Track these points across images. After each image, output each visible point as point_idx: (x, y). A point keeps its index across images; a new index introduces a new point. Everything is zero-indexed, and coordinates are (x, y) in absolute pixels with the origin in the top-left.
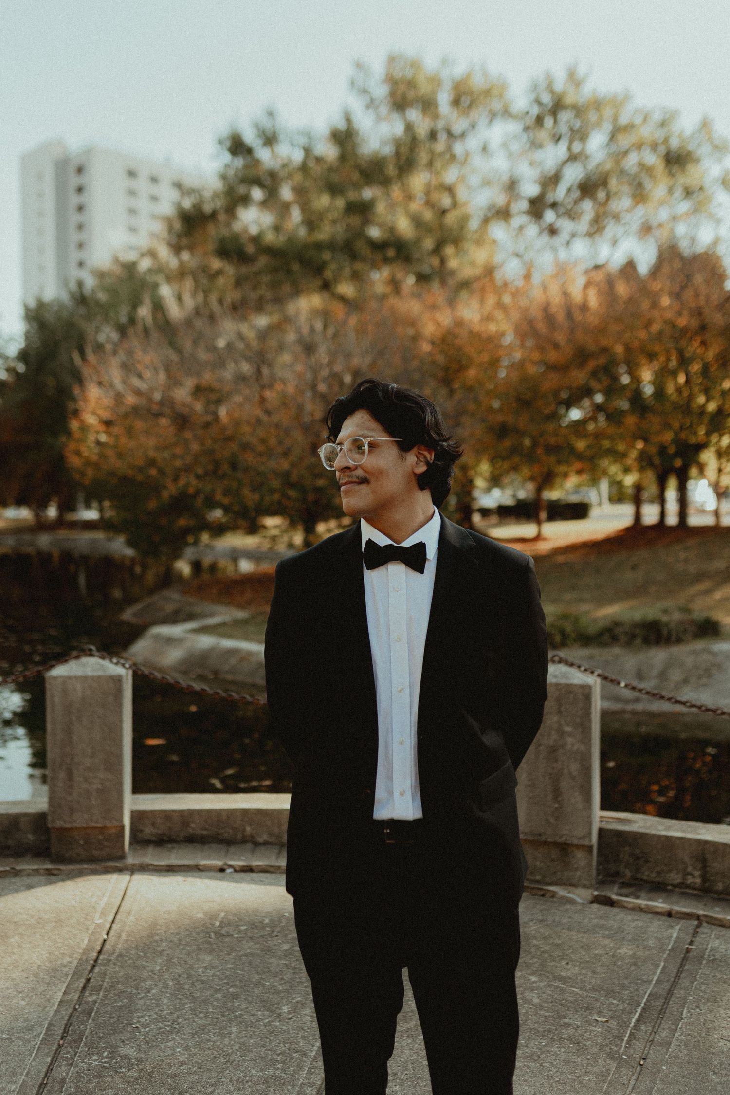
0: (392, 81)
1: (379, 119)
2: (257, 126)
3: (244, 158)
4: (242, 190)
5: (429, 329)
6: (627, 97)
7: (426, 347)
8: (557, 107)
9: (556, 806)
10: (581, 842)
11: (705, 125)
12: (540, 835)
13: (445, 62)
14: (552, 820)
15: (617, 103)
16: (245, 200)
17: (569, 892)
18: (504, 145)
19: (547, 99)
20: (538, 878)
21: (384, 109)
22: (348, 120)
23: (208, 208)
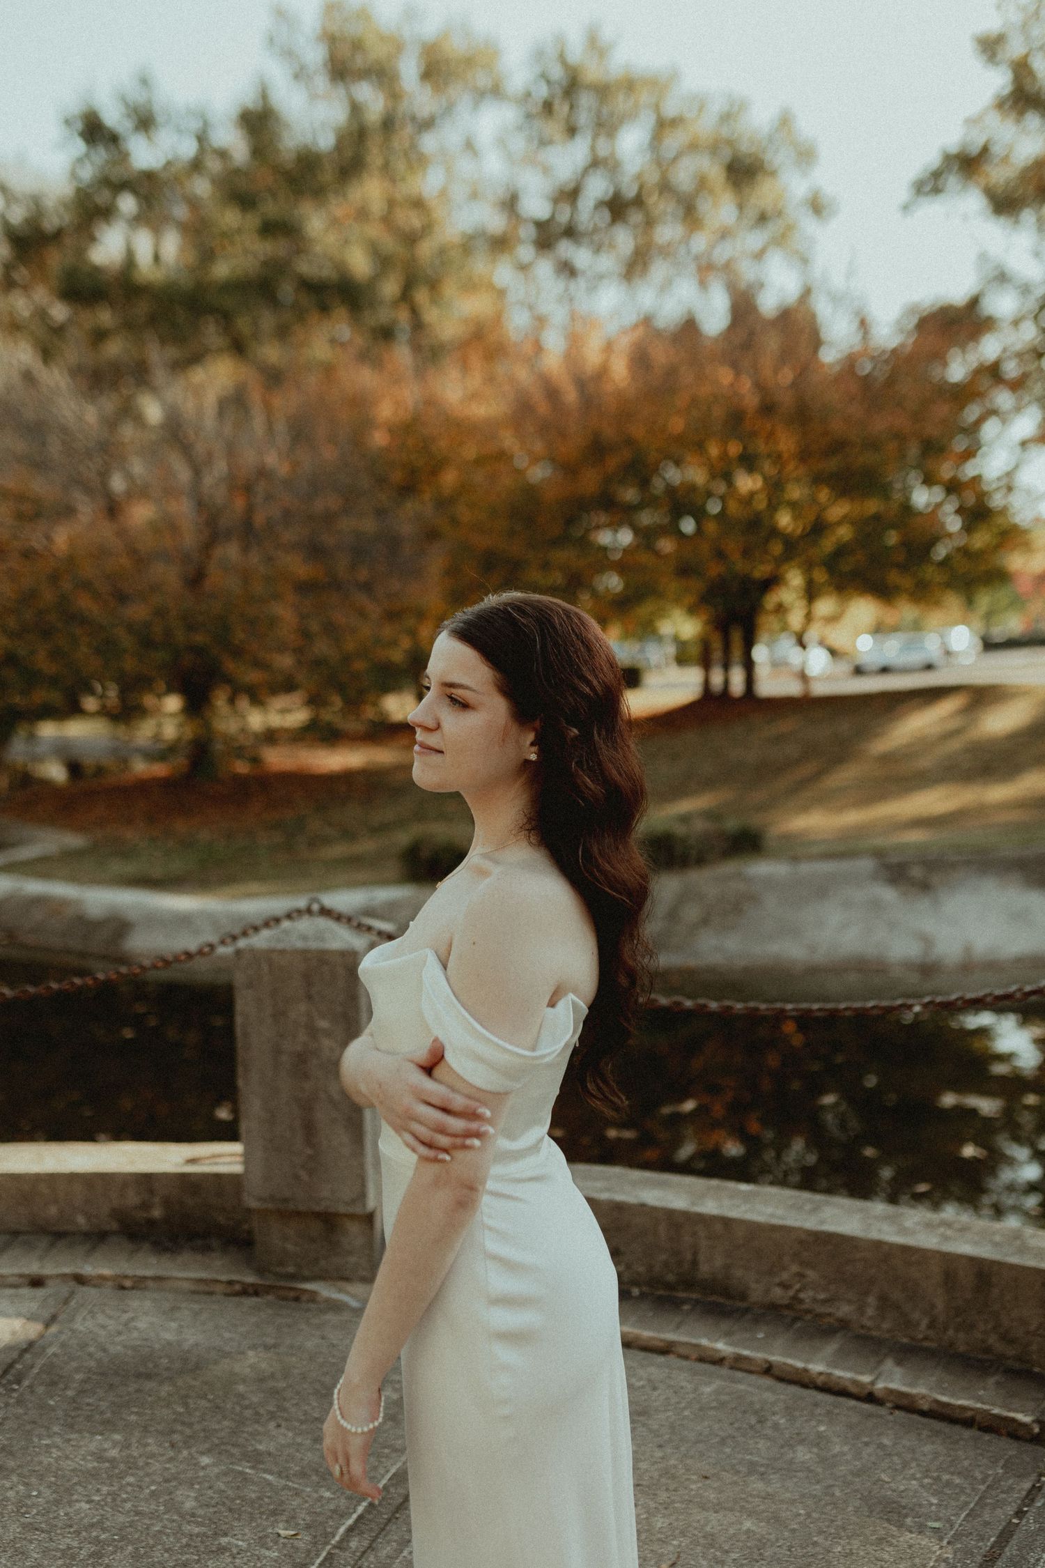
0: (331, 39)
1: (313, 97)
2: (123, 99)
3: (107, 149)
4: (103, 197)
5: (385, 411)
6: (674, 76)
7: (379, 439)
8: (572, 85)
9: (309, 1151)
10: (351, 1210)
11: (785, 121)
12: (286, 1200)
13: (410, 14)
14: (304, 1175)
15: (658, 85)
16: (106, 213)
17: (340, 1291)
18: (501, 142)
19: (557, 73)
20: (291, 1269)
21: (322, 82)
22: (264, 95)
23: (51, 223)
